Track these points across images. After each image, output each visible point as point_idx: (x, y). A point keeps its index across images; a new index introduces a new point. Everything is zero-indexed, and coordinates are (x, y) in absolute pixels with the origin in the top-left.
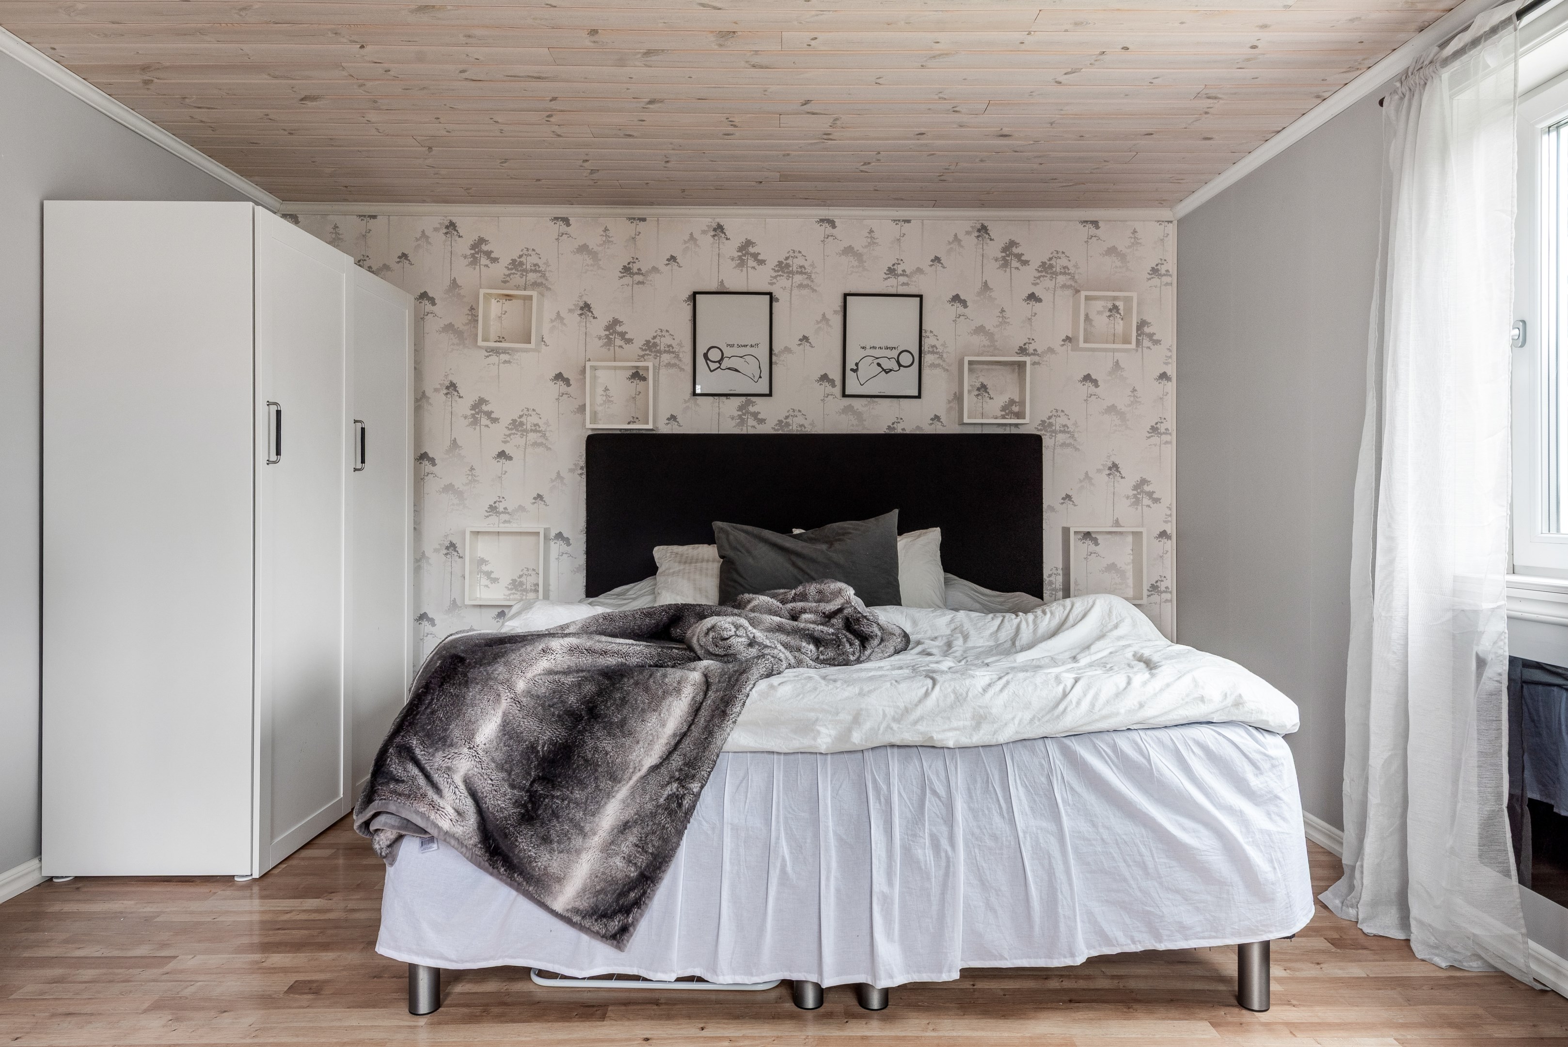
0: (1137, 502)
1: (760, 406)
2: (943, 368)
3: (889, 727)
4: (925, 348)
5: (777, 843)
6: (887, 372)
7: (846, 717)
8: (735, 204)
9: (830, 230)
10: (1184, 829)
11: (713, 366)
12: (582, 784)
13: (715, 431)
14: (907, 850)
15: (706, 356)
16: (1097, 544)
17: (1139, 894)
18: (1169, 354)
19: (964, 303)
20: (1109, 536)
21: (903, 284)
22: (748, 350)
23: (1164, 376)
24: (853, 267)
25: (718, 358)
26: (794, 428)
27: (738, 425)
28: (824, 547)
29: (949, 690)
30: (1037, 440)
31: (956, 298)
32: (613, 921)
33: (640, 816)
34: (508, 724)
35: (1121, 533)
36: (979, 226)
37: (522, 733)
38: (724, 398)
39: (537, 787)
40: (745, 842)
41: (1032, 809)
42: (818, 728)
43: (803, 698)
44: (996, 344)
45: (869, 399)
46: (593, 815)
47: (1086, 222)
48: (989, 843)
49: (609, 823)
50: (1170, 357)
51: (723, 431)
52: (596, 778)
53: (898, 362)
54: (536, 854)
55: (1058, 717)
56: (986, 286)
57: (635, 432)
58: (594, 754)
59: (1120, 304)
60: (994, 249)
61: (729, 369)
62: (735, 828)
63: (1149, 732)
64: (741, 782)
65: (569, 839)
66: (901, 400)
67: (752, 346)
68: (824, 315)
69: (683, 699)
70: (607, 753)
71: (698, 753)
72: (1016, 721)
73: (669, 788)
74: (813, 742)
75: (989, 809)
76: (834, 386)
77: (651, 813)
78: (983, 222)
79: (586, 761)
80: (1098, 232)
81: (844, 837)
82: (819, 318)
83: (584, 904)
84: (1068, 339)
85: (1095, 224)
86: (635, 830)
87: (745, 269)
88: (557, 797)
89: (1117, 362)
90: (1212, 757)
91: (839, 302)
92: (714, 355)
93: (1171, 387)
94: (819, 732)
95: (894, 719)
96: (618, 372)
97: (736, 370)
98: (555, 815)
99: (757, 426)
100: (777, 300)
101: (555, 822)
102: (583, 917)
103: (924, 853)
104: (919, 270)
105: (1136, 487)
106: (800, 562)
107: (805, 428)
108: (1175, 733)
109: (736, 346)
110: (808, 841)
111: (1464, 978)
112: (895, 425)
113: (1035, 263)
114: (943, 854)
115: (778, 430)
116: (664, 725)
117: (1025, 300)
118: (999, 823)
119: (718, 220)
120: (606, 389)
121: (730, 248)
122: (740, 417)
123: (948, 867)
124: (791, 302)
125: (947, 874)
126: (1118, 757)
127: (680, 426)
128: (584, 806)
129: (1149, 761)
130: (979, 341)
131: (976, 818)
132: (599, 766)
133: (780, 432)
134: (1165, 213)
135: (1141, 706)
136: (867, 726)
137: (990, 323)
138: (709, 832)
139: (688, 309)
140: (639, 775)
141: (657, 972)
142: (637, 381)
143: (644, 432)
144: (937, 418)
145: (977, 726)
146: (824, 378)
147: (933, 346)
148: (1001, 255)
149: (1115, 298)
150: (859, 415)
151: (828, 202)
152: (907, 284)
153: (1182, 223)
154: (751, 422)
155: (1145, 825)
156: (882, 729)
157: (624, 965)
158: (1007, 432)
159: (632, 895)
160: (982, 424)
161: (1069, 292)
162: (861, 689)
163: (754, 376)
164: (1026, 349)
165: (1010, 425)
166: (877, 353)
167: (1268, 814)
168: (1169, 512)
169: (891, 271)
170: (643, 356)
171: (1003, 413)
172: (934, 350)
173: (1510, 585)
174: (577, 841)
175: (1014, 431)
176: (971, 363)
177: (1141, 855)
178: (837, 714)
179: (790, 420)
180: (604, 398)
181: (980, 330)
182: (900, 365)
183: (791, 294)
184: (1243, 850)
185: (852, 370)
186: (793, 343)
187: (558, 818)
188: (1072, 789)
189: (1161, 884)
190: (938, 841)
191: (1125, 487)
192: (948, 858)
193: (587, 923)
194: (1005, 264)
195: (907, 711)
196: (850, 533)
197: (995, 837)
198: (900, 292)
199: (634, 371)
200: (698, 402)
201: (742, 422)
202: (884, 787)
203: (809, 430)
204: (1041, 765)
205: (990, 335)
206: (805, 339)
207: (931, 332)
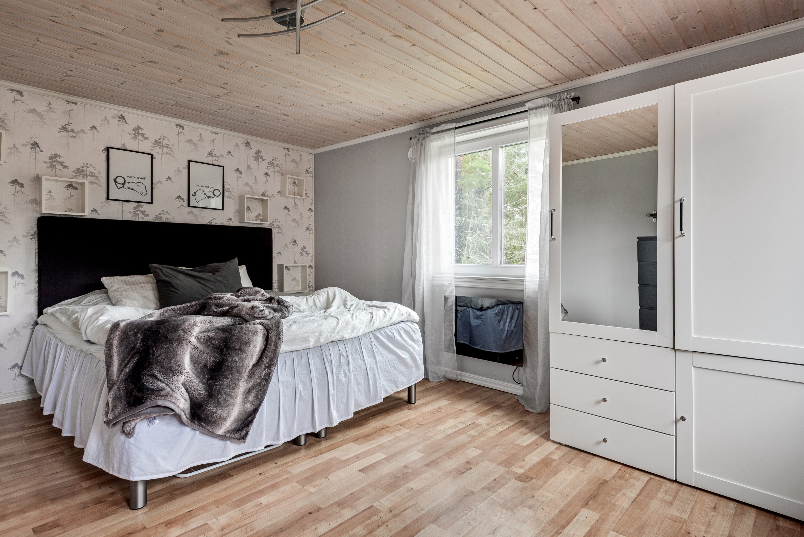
0: (302, 255)
1: (146, 207)
2: (232, 198)
3: (330, 335)
4: (225, 189)
5: (298, 385)
6: (209, 197)
7: (317, 334)
8: (135, 108)
9: (181, 130)
10: (402, 353)
11: (119, 186)
12: (227, 378)
13: (120, 218)
14: (337, 377)
15: (115, 180)
16: (289, 271)
17: (394, 376)
18: (312, 202)
19: (241, 172)
20: (293, 267)
21: (215, 160)
22: (139, 180)
23: (310, 209)
24: (192, 149)
25: (123, 182)
26: (164, 219)
27: (134, 216)
28: (211, 274)
29: (343, 320)
30: (271, 230)
31: (237, 170)
32: (243, 431)
33: (255, 385)
34: (192, 357)
35: (297, 266)
36: (246, 142)
37: (200, 360)
38: (125, 203)
39: (210, 382)
40: (287, 387)
41: (368, 355)
42: (310, 339)
43: (302, 329)
44: (253, 191)
45: (200, 209)
46: (234, 389)
47: (285, 148)
48: (359, 369)
49: (242, 391)
50: (312, 203)
51: (125, 219)
52: (232, 374)
53: (214, 194)
54: (216, 410)
55: (373, 325)
56: (249, 167)
57: (70, 216)
58: (232, 364)
59: (296, 181)
60: (252, 152)
61: (129, 188)
62: (283, 383)
63: (392, 326)
64: (283, 364)
65: (227, 401)
66: (215, 210)
67: (141, 178)
68: (179, 168)
69: (260, 336)
70: (237, 362)
71: (273, 355)
72: (362, 328)
73: (264, 371)
74: (309, 345)
75: (357, 358)
76: (184, 201)
77: (259, 382)
78: (248, 141)
79: (228, 367)
80: (289, 153)
81: (319, 377)
82: (176, 170)
83: (232, 427)
84: (279, 192)
85: (288, 149)
86: (254, 391)
87: (137, 140)
88: (218, 385)
89: (296, 203)
90: (406, 331)
91: (186, 164)
92: (120, 180)
93: (313, 213)
94: (310, 341)
95: (331, 332)
96: (58, 183)
97: (133, 189)
98: (219, 392)
99: (144, 217)
100: (155, 158)
101: (220, 396)
102: (231, 434)
103: (342, 377)
104: (222, 156)
105: (302, 249)
106: (202, 281)
107: (169, 220)
108: (397, 325)
109: (132, 177)
110: (308, 381)
111: (443, 383)
112: (212, 221)
113: (267, 161)
114: (347, 376)
115: (155, 220)
116: (256, 347)
117: (264, 175)
118: (361, 362)
119: (121, 113)
120: (50, 192)
121: (129, 129)
122: (135, 212)
123: (349, 380)
124: (162, 160)
125: (348, 383)
126: (386, 335)
127: (99, 215)
128: (229, 386)
129: (394, 335)
130: (247, 189)
131: (354, 362)
132: (233, 368)
133: (157, 221)
134: (311, 151)
135: (391, 318)
136: (324, 336)
137: (251, 182)
138: (274, 386)
139: (104, 155)
140: (249, 369)
141: (257, 447)
142: (71, 189)
143: (76, 217)
144: (230, 219)
145: (353, 331)
146: (179, 197)
147: (228, 189)
148: (255, 155)
149: (295, 179)
150: (196, 216)
151: (185, 118)
152: (217, 161)
153: (316, 155)
154: (141, 215)
155: (394, 355)
156: (329, 337)
157: (241, 450)
158: (258, 226)
159: (250, 418)
160: (248, 223)
161: (280, 174)
162: (318, 324)
163: (143, 193)
164: (264, 194)
165: (259, 224)
166: (205, 189)
167: (418, 345)
168: (312, 259)
169: (210, 154)
170: (75, 176)
171: (256, 219)
172: (228, 190)
173: (455, 278)
174: (231, 401)
175: (260, 226)
176: (247, 198)
177: (394, 364)
178: (315, 333)
179: (162, 216)
180: (49, 197)
181: (247, 184)
182: (214, 195)
183: (162, 156)
184: (415, 357)
185: (193, 195)
186: (163, 180)
187: (220, 393)
188: (377, 347)
189: (398, 371)
190: (346, 372)
191: (298, 249)
192: (348, 377)
193: (232, 435)
194: (256, 159)
195: (334, 329)
196: (222, 268)
197: (360, 367)
198: (214, 163)
199: (69, 184)
200: (110, 203)
201: (136, 215)
202: (329, 357)
203: (172, 221)
204: (369, 341)
205: (251, 187)
206: (169, 178)
207: (227, 182)
